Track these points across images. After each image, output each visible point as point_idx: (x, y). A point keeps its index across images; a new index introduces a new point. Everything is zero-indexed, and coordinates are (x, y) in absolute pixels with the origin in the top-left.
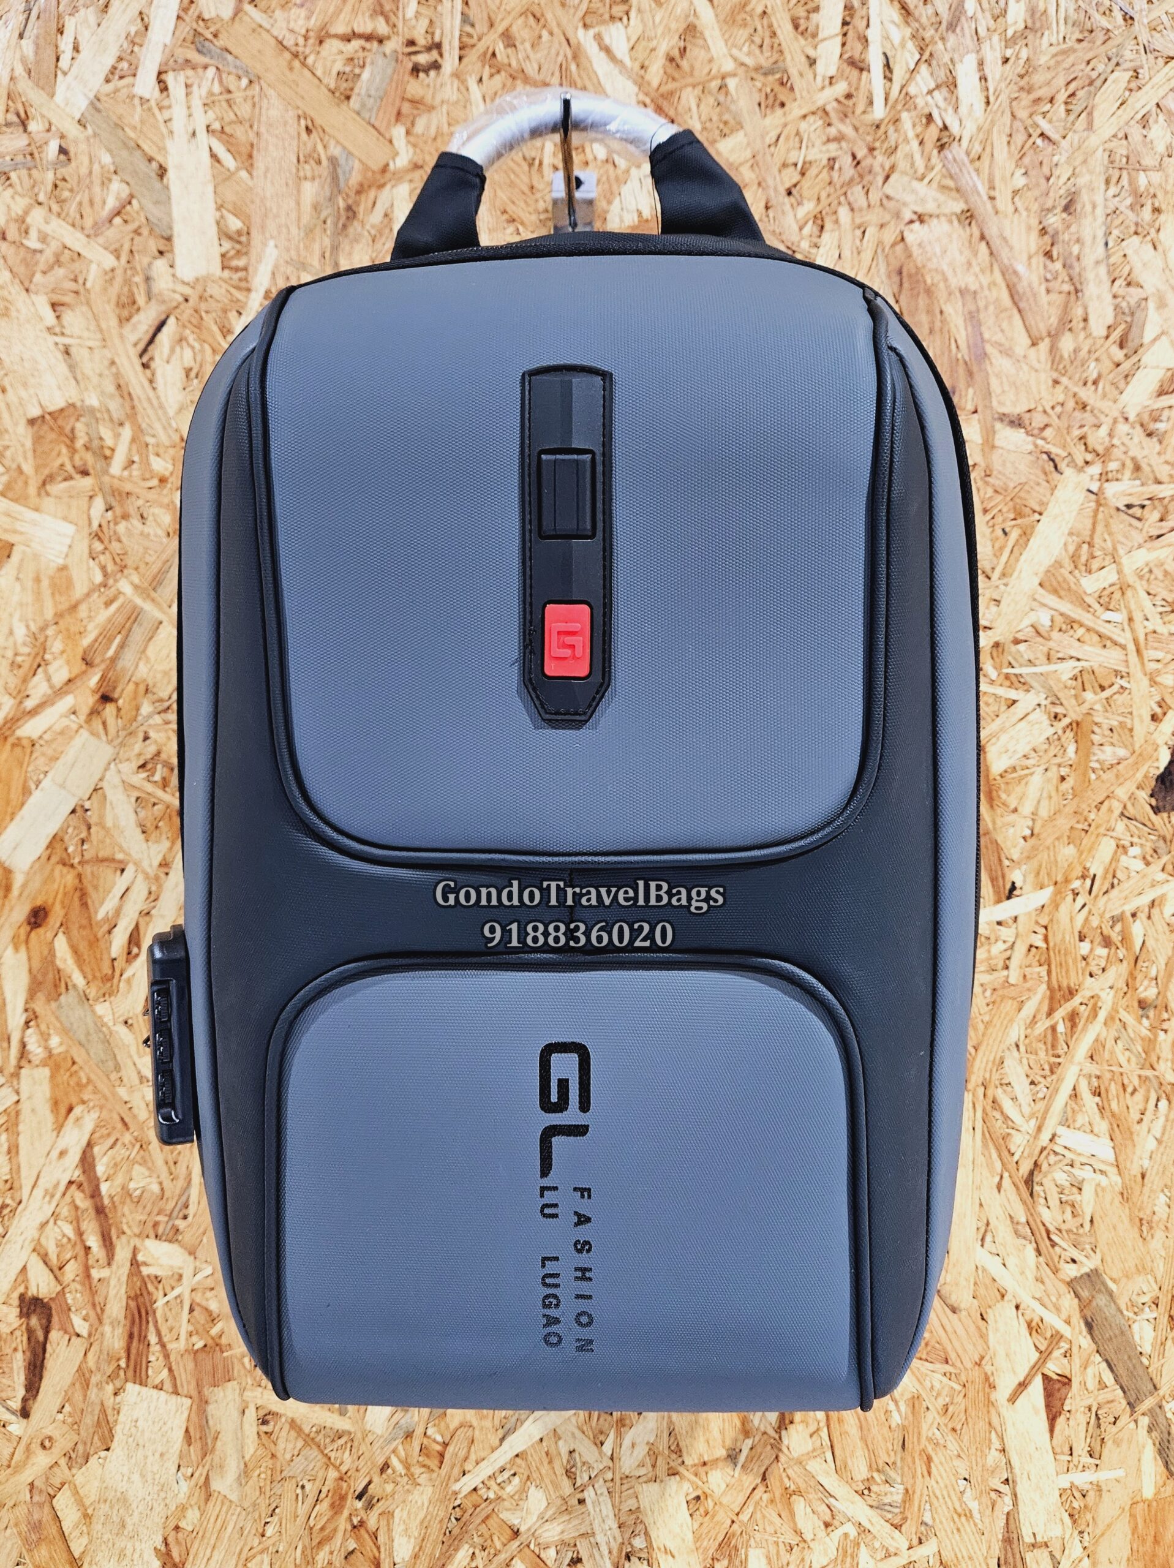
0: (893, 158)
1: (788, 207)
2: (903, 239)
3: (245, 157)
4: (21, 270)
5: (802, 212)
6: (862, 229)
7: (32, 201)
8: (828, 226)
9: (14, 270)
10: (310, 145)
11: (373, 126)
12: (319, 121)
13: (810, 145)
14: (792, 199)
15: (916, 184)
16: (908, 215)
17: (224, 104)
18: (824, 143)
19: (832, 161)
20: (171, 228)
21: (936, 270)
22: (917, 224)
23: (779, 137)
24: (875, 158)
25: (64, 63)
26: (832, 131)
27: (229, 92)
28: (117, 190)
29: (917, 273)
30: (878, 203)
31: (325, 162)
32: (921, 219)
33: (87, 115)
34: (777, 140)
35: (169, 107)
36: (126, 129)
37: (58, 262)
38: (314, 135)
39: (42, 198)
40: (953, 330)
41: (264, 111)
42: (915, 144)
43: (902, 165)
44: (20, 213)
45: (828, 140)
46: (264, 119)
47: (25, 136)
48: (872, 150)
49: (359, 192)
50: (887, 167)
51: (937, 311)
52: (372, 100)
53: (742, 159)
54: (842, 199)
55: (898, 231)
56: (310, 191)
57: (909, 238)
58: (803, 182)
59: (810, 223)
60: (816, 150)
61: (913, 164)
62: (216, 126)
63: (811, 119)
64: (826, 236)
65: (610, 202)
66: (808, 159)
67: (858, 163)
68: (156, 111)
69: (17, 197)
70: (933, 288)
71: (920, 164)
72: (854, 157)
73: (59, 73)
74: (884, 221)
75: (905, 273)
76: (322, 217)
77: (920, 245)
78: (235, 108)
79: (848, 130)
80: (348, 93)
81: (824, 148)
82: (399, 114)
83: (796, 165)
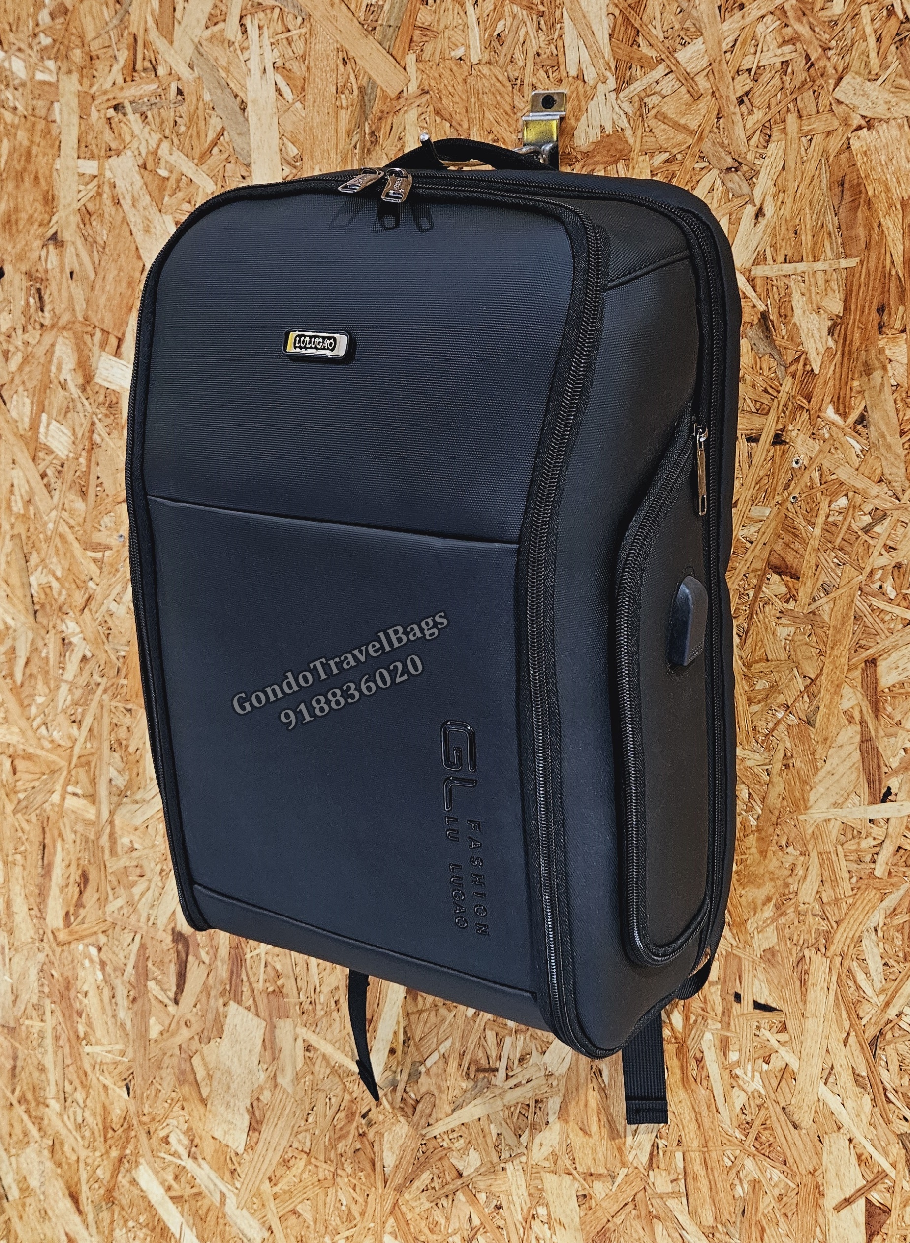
0: (847, 58)
1: (738, 117)
2: (849, 147)
3: (299, 88)
4: (156, 193)
5: (751, 121)
6: (809, 137)
7: (161, 136)
8: (776, 135)
9: (153, 194)
10: (345, 77)
11: (391, 55)
12: (352, 54)
13: (765, 49)
14: (743, 108)
15: (869, 83)
16: (856, 121)
17: (285, 41)
18: (779, 47)
19: (786, 63)
20: (250, 156)
21: (879, 180)
22: (865, 130)
23: (736, 40)
24: (829, 59)
25: (178, 15)
26: (789, 31)
27: (289, 31)
28: (215, 124)
29: (859, 184)
30: (828, 108)
31: (356, 92)
32: (869, 124)
33: (194, 59)
34: (734, 46)
35: (248, 48)
36: (220, 70)
37: (178, 186)
38: (349, 66)
39: (167, 133)
40: (891, 244)
41: (312, 46)
42: (872, 41)
43: (856, 65)
44: (155, 146)
45: (785, 42)
46: (312, 53)
47: (156, 79)
48: (826, 49)
49: (380, 118)
50: (840, 69)
51: (875, 225)
52: (391, 29)
53: (699, 68)
54: (791, 106)
55: (845, 138)
56: (344, 117)
57: (855, 144)
58: (755, 89)
59: (759, 132)
60: (771, 54)
61: (867, 64)
62: (279, 63)
63: (769, 18)
64: (772, 146)
65: (578, 120)
66: (761, 64)
67: (812, 65)
68: (239, 52)
69: (152, 133)
70: (873, 200)
71: (874, 61)
72: (808, 58)
73: (176, 23)
74: (831, 128)
75: (846, 185)
76: (353, 143)
77: (866, 152)
78: (293, 45)
79: (803, 30)
80: (375, 24)
81: (779, 51)
82: (411, 40)
83: (749, 70)
